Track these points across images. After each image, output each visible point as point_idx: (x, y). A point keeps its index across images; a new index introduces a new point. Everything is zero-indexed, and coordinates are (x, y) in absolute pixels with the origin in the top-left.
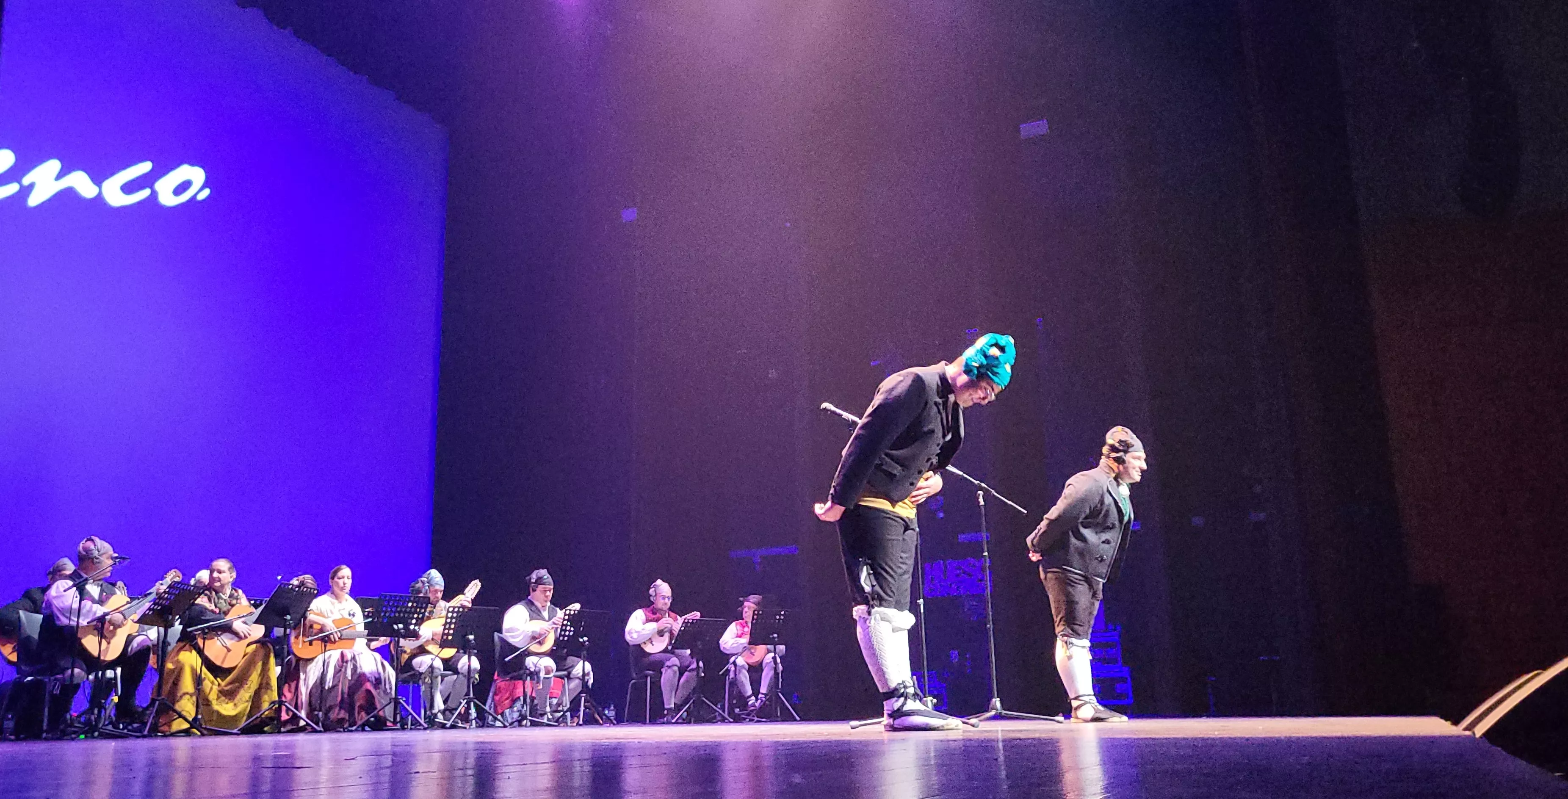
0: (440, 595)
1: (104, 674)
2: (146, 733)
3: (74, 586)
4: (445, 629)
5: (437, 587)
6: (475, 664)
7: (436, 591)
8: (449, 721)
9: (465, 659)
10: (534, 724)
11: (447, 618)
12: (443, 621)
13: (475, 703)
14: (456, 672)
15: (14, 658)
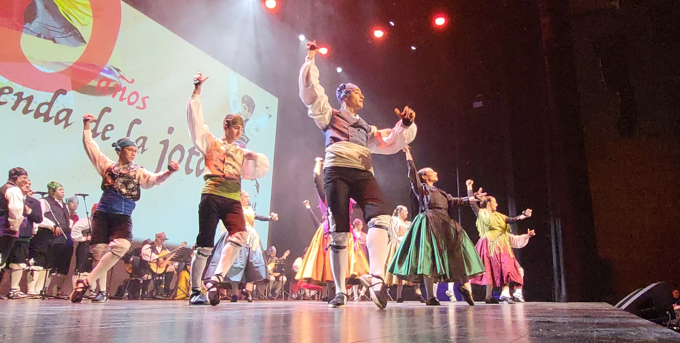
0: (275, 255)
1: (159, 278)
2: (171, 298)
3: (150, 248)
4: (275, 266)
5: (274, 253)
6: (285, 279)
7: (273, 254)
8: (275, 297)
9: (281, 277)
10: (304, 299)
11: (276, 262)
12: (274, 263)
13: (284, 292)
14: (279, 281)
15: (130, 272)
